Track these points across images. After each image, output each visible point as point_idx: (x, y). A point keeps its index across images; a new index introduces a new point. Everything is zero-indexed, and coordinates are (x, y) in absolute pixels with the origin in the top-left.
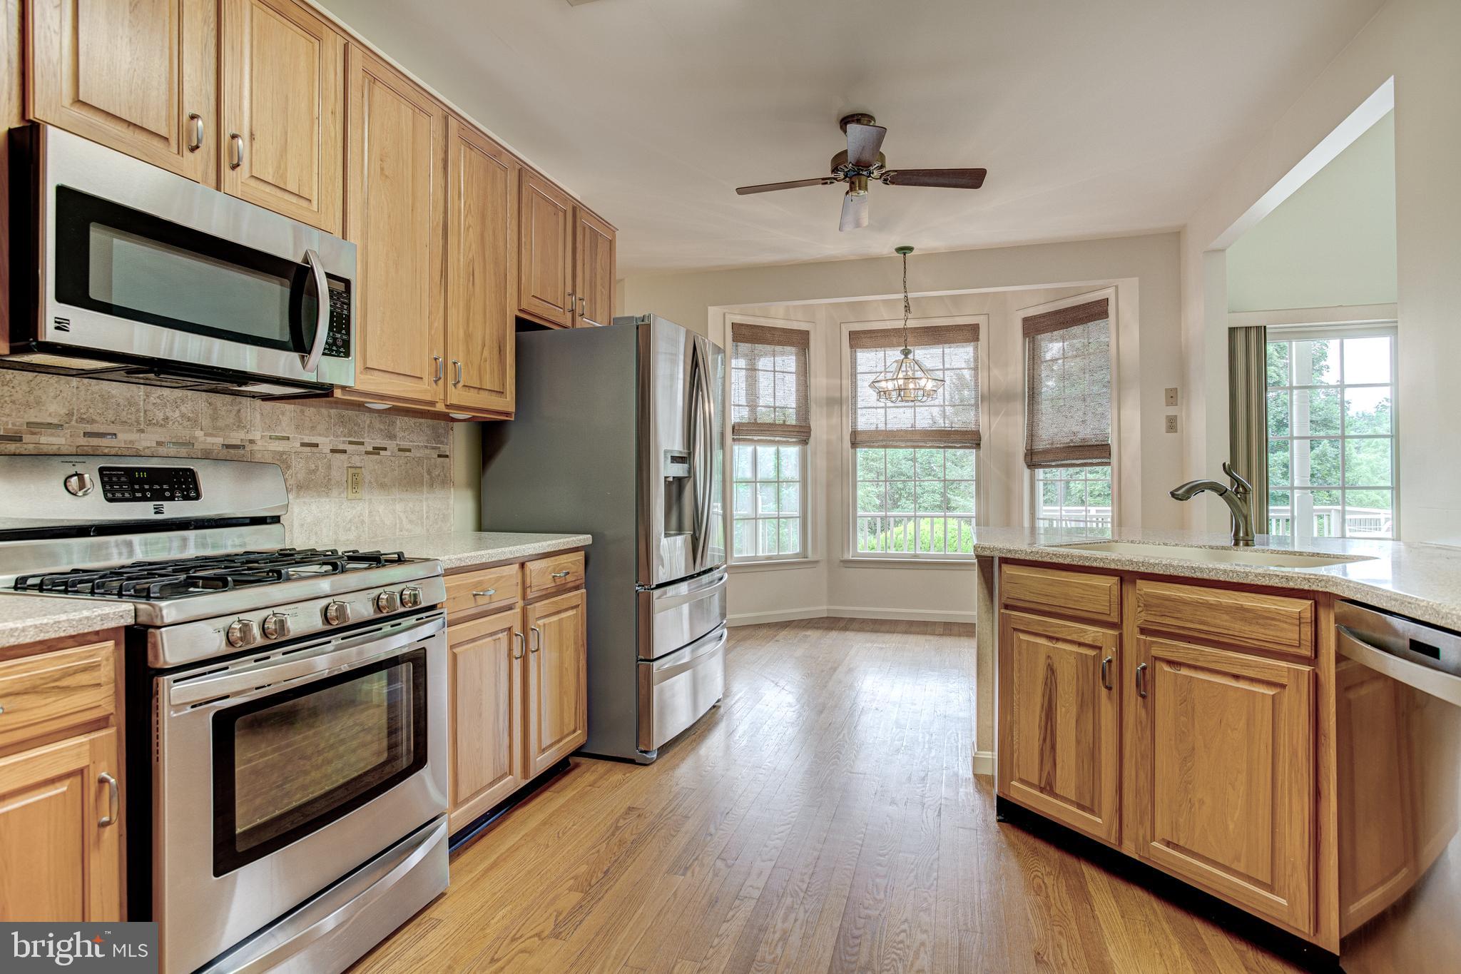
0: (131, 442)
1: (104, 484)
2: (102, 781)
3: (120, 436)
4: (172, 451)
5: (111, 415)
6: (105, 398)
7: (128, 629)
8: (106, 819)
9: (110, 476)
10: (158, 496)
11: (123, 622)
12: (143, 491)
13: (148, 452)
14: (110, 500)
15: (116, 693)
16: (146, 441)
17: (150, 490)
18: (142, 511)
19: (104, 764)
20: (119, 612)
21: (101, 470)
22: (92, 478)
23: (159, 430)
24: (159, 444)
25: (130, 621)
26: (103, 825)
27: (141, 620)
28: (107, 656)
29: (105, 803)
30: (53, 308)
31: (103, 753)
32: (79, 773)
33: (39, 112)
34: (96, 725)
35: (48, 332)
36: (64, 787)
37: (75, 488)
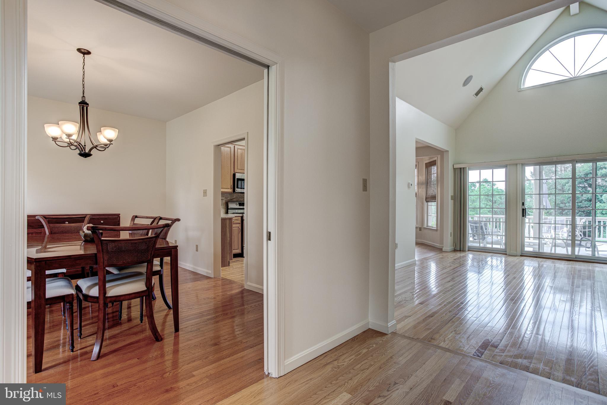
0: (241, 200)
2: (240, 228)
6: (239, 195)
12: (242, 205)
15: (241, 221)
20: (241, 215)
21: (239, 203)
22: (238, 204)
28: (240, 218)
29: (240, 231)
30: (236, 189)
31: (239, 226)
32: (238, 227)
33: (235, 172)
34: (239, 224)
35: (236, 191)
36: (237, 228)
37: (237, 205)
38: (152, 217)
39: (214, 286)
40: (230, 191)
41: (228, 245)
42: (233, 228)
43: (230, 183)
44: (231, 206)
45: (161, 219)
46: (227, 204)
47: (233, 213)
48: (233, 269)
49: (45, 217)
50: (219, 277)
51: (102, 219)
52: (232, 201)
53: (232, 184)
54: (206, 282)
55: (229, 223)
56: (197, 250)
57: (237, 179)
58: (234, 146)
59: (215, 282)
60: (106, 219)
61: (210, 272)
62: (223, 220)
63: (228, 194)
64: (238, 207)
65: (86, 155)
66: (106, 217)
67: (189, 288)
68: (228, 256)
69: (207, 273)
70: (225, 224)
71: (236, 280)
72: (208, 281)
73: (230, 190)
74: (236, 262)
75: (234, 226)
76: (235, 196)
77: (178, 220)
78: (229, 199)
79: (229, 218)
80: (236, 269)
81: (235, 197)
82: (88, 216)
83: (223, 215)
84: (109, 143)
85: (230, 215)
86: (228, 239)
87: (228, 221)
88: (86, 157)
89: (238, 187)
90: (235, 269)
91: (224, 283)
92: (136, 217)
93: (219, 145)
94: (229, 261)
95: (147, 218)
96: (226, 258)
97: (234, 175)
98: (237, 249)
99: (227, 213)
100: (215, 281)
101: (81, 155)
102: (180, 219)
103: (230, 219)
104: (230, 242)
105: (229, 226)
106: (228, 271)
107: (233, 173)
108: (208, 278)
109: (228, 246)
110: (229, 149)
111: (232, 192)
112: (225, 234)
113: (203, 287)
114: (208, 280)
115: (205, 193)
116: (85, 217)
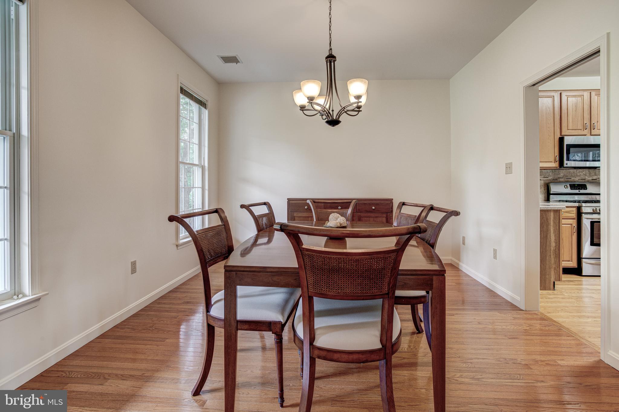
0: (574, 179)
1: (570, 187)
2: (574, 226)
3: (572, 178)
4: (581, 181)
5: (570, 175)
6: (569, 172)
7: (577, 207)
8: (575, 232)
9: (571, 185)
10: (579, 189)
11: (577, 206)
12: (576, 188)
13: (577, 181)
14: (571, 189)
15: (576, 215)
16: (577, 179)
17: (578, 188)
18: (577, 191)
19: (574, 224)
20: (577, 204)
21: (570, 184)
22: (568, 186)
23: (579, 177)
24: (579, 179)
25: (578, 206)
26: (574, 232)
27: (579, 206)
28: (575, 210)
29: (575, 230)
30: (565, 162)
31: (574, 223)
32: (571, 224)
33: (563, 134)
34: (573, 219)
35: (565, 165)
36: (569, 225)
37: (566, 187)
38: (422, 205)
39: (526, 332)
40: (554, 166)
41: (552, 254)
42: (563, 225)
43: (553, 152)
44: (554, 189)
45: (433, 210)
46: (547, 188)
47: (560, 201)
48: (563, 298)
49: (314, 201)
50: (536, 312)
51: (373, 204)
52: (556, 181)
53: (557, 153)
54: (510, 316)
55: (554, 218)
56: (495, 257)
57: (567, 145)
58: (561, 93)
59: (529, 322)
60: (377, 204)
61: (518, 298)
62: (544, 213)
63: (549, 171)
64: (569, 190)
65: (333, 122)
66: (378, 202)
67: (479, 323)
68: (553, 273)
69: (513, 298)
70: (547, 219)
71: (573, 329)
72: (516, 316)
73: (556, 165)
74: (567, 283)
75: (564, 221)
76: (562, 173)
77: (457, 213)
78: (550, 178)
79: (554, 210)
80: (571, 300)
81: (562, 175)
82: (354, 201)
83: (543, 205)
84: (356, 101)
85: (553, 205)
86: (553, 244)
87: (552, 214)
88: (333, 126)
89: (568, 159)
90: (568, 300)
91: (547, 328)
92: (404, 204)
93: (534, 85)
94: (554, 282)
95: (416, 206)
96: (547, 276)
97: (561, 140)
98: (569, 261)
99: (548, 200)
100: (528, 319)
101: (328, 122)
102: (460, 212)
103: (557, 212)
104: (557, 250)
105: (554, 223)
106: (553, 300)
107: (558, 136)
108: (514, 308)
109: (552, 256)
110: (550, 100)
111: (557, 167)
112: (547, 236)
113: (505, 327)
114: (515, 314)
115: (509, 168)
116: (351, 202)
